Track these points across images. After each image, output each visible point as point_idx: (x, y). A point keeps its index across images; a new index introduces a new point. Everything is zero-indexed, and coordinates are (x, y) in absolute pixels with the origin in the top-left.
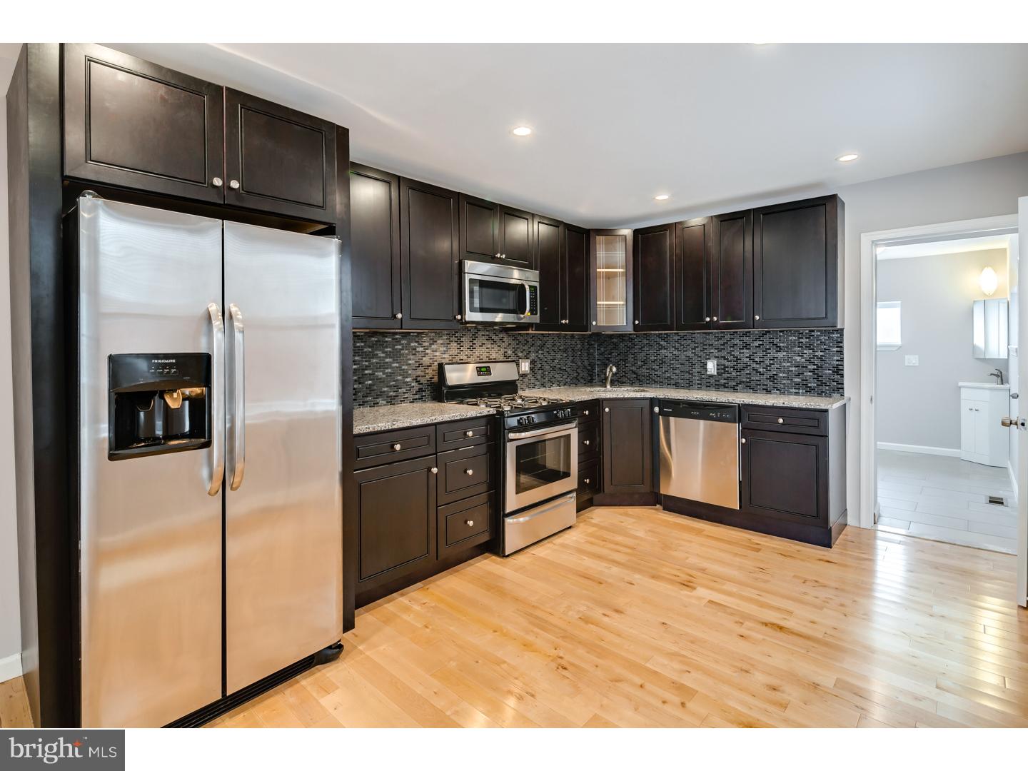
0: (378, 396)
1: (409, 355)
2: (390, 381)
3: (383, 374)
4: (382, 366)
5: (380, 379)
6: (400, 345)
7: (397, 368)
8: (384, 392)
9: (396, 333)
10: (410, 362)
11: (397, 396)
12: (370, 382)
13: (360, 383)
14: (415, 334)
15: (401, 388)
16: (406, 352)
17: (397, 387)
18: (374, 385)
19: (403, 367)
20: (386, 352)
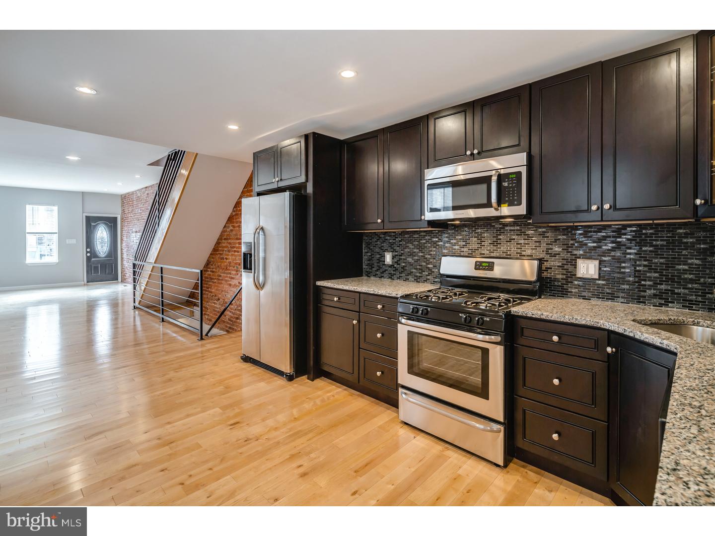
0: (408, 274)
1: (431, 247)
2: (417, 265)
3: (412, 260)
4: (412, 254)
5: (410, 263)
6: (424, 240)
7: (422, 256)
8: (413, 272)
9: (421, 231)
10: (432, 253)
11: (422, 277)
12: (403, 264)
13: (398, 264)
14: (437, 232)
15: (424, 272)
16: (429, 245)
17: (422, 271)
18: (406, 266)
19: (426, 256)
20: (415, 245)
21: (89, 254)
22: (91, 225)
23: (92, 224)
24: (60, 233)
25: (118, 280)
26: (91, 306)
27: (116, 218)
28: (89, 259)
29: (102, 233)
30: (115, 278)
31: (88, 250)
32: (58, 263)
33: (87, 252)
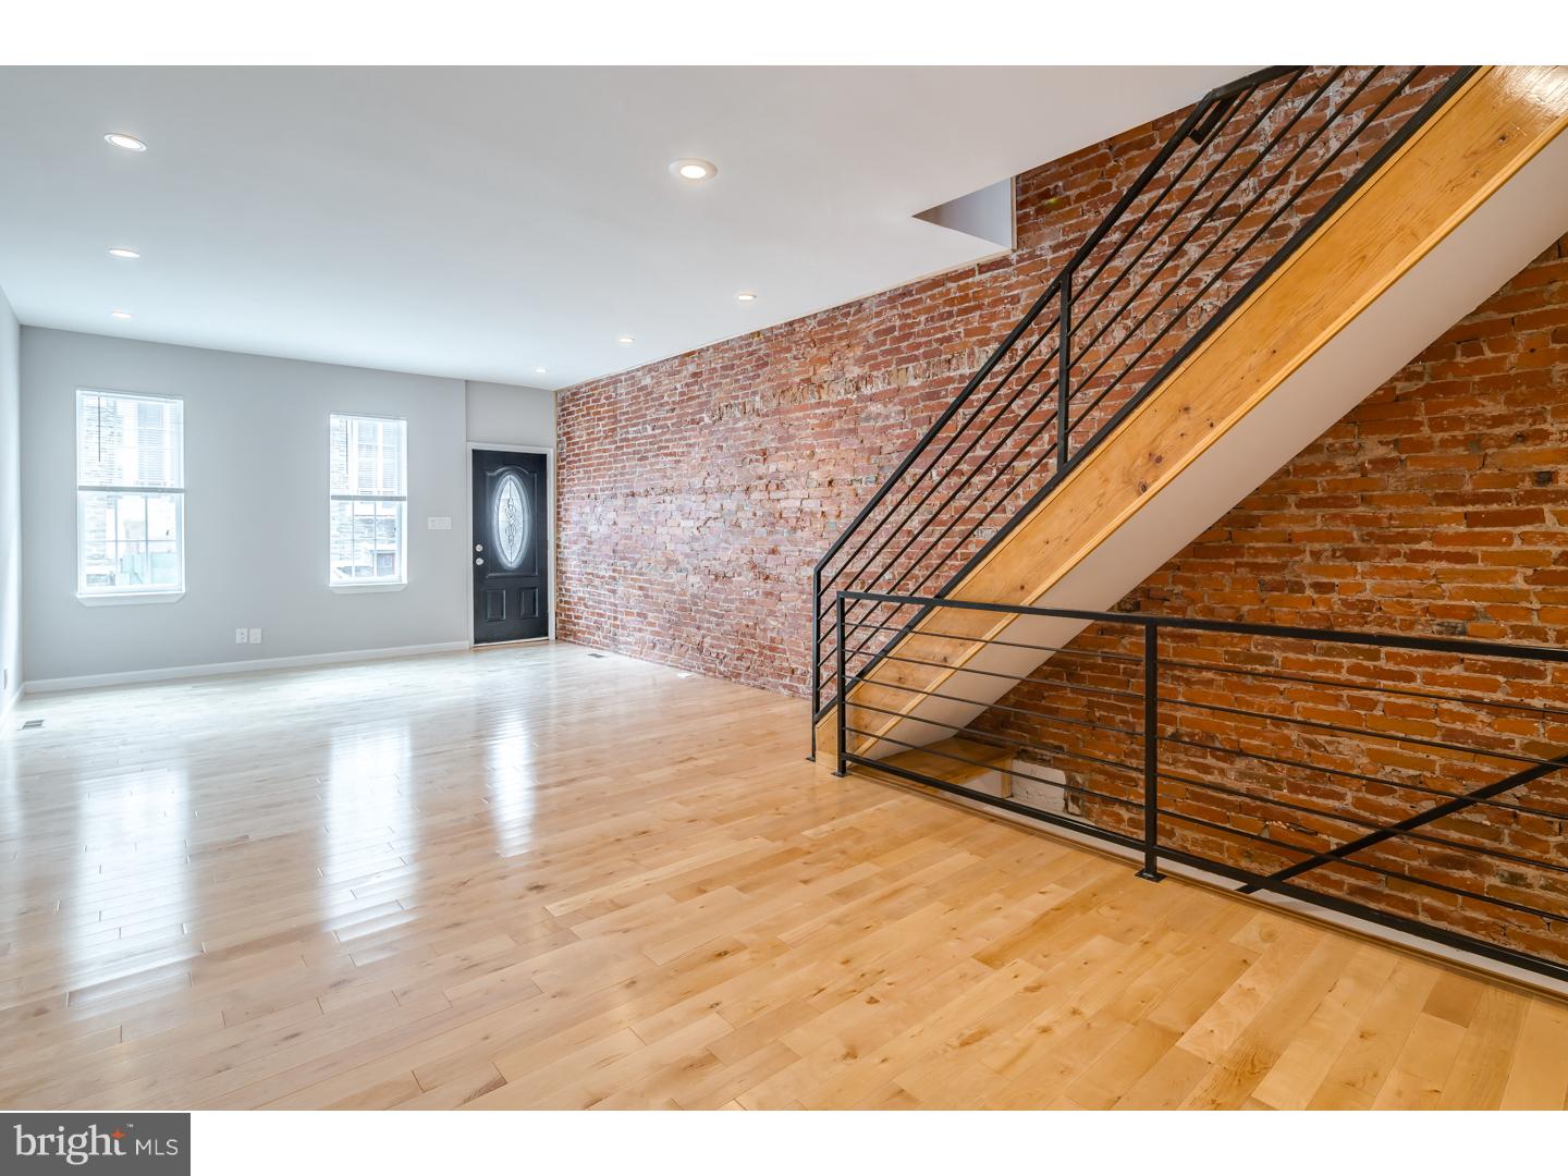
21: (480, 562)
22: (485, 475)
23: (489, 474)
24: (412, 499)
25: (547, 635)
26: (480, 724)
27: (542, 458)
28: (479, 574)
29: (510, 498)
30: (540, 629)
31: (479, 548)
32: (406, 588)
33: (476, 555)
